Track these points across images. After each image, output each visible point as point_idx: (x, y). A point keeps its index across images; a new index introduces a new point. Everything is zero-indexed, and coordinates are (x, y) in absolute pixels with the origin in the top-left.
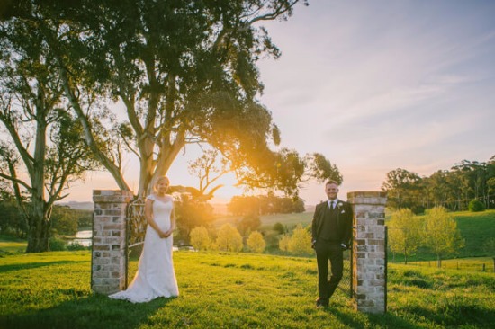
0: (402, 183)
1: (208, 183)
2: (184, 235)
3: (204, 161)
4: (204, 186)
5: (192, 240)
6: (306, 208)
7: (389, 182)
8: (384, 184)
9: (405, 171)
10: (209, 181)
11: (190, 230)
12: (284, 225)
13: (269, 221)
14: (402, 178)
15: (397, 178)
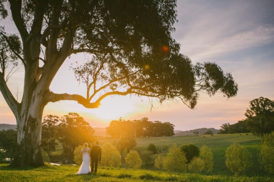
0: (265, 110)
1: (95, 92)
2: (68, 154)
3: (92, 67)
4: (91, 94)
5: (75, 157)
6: (175, 133)
7: (252, 109)
8: (248, 111)
9: (267, 100)
10: (97, 89)
11: (74, 148)
12: (156, 146)
13: (143, 143)
14: (264, 106)
15: (260, 106)
